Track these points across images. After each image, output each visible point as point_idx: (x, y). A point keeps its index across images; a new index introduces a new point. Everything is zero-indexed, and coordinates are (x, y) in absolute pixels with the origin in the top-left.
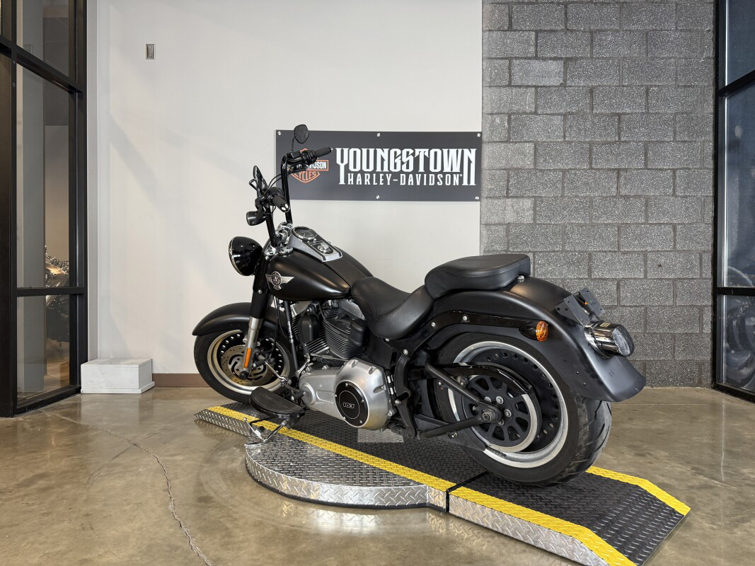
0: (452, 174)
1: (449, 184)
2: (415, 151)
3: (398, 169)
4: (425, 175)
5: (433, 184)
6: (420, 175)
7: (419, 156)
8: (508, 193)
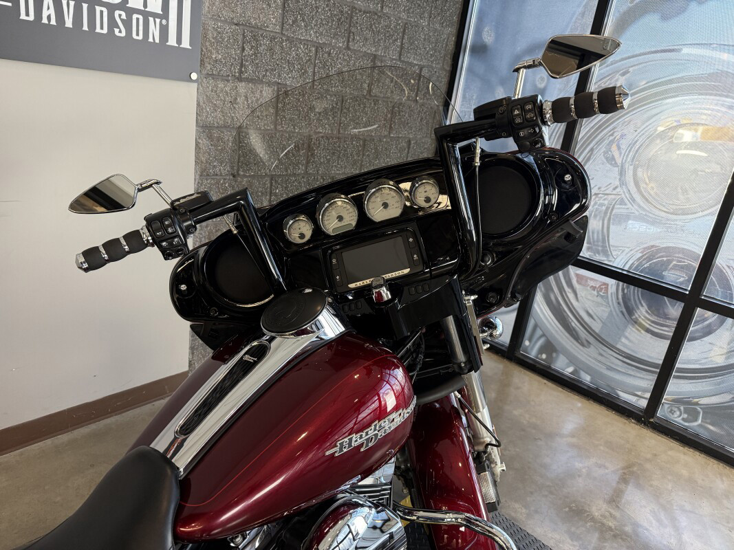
1: (140, 37)
8: (241, 72)
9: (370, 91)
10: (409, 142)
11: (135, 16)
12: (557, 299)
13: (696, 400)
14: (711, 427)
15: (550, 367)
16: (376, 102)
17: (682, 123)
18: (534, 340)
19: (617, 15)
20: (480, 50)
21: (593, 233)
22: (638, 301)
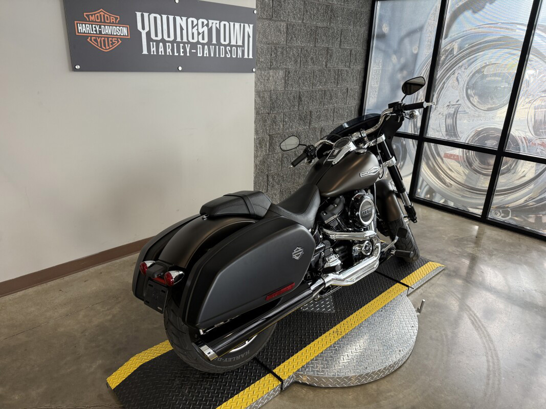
0: (237, 46)
1: (235, 57)
2: (208, 22)
3: (195, 40)
4: (217, 47)
5: (223, 56)
6: (213, 47)
7: (212, 27)
8: (271, 65)
9: (326, 66)
10: (347, 89)
11: (233, 48)
12: (433, 164)
13: (507, 206)
14: (516, 218)
15: (432, 201)
16: (330, 70)
17: (488, 64)
18: (422, 189)
19: (451, 12)
20: (382, 36)
21: (448, 126)
22: (474, 159)
